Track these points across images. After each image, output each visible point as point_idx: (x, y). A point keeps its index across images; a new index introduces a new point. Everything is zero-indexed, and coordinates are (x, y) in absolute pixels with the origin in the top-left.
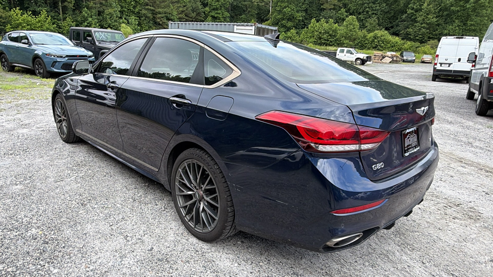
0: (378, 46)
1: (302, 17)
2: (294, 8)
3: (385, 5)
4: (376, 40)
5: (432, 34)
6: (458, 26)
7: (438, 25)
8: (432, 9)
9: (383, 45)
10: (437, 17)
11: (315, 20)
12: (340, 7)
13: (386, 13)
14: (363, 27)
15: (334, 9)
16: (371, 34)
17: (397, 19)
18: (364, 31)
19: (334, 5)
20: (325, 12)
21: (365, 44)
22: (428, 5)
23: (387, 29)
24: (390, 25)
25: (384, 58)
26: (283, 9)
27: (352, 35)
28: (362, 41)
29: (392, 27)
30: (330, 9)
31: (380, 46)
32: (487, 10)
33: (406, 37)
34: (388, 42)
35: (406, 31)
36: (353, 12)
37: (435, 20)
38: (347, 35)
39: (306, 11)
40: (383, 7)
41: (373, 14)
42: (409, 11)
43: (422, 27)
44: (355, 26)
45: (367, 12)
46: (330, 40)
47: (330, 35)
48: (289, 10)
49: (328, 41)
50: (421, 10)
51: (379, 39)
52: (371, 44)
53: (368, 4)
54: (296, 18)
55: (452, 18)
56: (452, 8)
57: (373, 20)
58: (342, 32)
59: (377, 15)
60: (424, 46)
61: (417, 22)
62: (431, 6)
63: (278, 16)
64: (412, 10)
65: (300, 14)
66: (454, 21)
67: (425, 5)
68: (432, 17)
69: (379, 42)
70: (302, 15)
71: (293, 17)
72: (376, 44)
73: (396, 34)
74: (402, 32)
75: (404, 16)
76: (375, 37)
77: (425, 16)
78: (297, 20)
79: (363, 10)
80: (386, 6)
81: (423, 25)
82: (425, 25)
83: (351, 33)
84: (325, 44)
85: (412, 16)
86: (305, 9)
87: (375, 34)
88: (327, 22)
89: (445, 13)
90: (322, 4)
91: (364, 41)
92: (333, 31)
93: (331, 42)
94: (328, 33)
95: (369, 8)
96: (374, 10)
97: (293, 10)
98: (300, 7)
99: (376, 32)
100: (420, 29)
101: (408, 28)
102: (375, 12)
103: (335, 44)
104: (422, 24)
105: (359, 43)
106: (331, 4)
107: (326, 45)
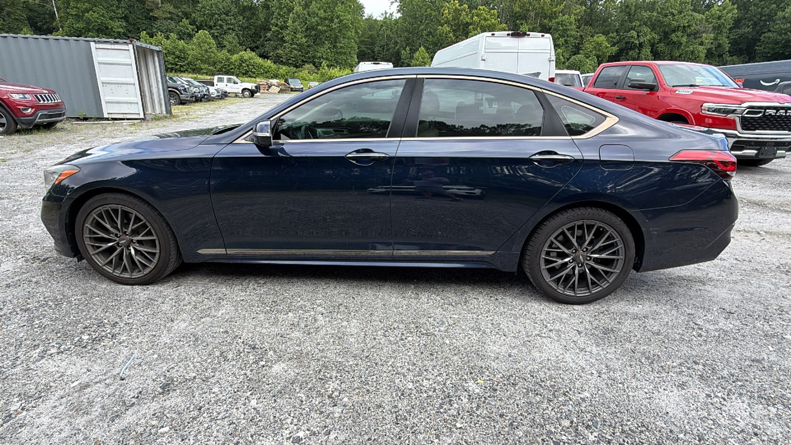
0: (248, 72)
1: (122, 28)
2: (103, 13)
3: (241, 18)
4: (244, 65)
5: (305, 57)
6: (329, 48)
7: (308, 46)
8: (299, 27)
9: (253, 70)
10: (306, 36)
11: (146, 34)
12: (178, 16)
13: (245, 28)
14: (221, 46)
15: (172, 19)
16: (235, 56)
17: (261, 37)
18: (225, 51)
19: (170, 13)
20: (158, 23)
21: (232, 69)
22: (293, 22)
23: (252, 50)
24: (253, 45)
25: (270, 87)
26: (83, 12)
27: (210, 57)
28: (226, 65)
29: (257, 47)
30: (165, 19)
31: (251, 71)
32: (351, 32)
33: (278, 60)
34: (260, 66)
35: (276, 53)
36: (201, 25)
37: (304, 40)
38: (204, 57)
39: (126, 18)
40: (240, 21)
41: (229, 29)
42: (274, 29)
43: (292, 49)
44: (211, 45)
45: (221, 26)
46: (179, 63)
47: (178, 57)
48: (95, 15)
49: (177, 65)
50: (287, 27)
51: (248, 63)
52: (239, 69)
53: (220, 15)
54: (111, 29)
55: (321, 39)
56: (319, 27)
57: (231, 37)
58: (195, 53)
59: (235, 30)
60: (301, 72)
61: (285, 42)
62: (296, 23)
63: (78, 25)
64: (276, 26)
65: (118, 23)
66: (324, 43)
67: (289, 21)
68: (300, 37)
69: (248, 66)
70: (121, 25)
71: (107, 28)
72: (246, 70)
73: (264, 56)
74: (271, 54)
75: (269, 35)
76: (242, 60)
77: (292, 35)
78: (114, 32)
79: (215, 23)
80: (243, 19)
81: (293, 46)
82: (296, 46)
83: (209, 54)
84: (173, 70)
85: (278, 34)
86: (124, 15)
87: (241, 56)
88: (167, 38)
89: (313, 32)
90: (152, 10)
91: (229, 66)
92: (181, 51)
93: (181, 66)
94: (174, 54)
95: (221, 20)
96: (229, 24)
97: (103, 16)
98: (115, 13)
99: (241, 53)
100: (291, 51)
101: (276, 48)
102: (231, 27)
103: (189, 70)
104: (291, 44)
105: (222, 68)
106: (165, 11)
107: (176, 72)
